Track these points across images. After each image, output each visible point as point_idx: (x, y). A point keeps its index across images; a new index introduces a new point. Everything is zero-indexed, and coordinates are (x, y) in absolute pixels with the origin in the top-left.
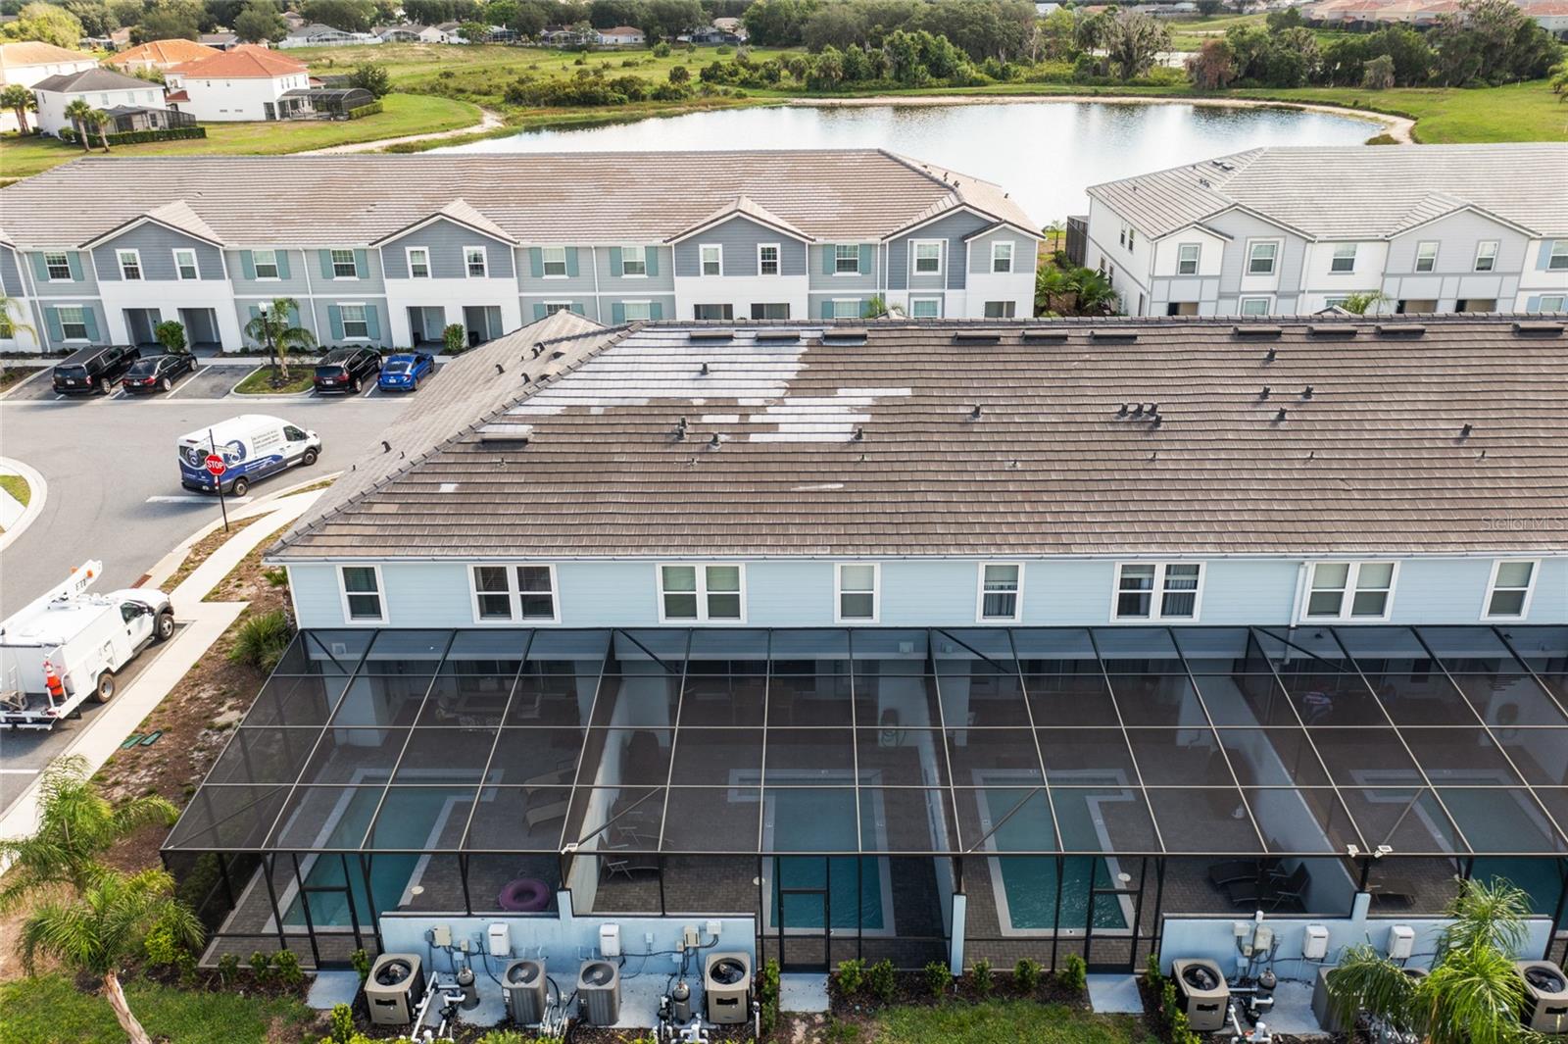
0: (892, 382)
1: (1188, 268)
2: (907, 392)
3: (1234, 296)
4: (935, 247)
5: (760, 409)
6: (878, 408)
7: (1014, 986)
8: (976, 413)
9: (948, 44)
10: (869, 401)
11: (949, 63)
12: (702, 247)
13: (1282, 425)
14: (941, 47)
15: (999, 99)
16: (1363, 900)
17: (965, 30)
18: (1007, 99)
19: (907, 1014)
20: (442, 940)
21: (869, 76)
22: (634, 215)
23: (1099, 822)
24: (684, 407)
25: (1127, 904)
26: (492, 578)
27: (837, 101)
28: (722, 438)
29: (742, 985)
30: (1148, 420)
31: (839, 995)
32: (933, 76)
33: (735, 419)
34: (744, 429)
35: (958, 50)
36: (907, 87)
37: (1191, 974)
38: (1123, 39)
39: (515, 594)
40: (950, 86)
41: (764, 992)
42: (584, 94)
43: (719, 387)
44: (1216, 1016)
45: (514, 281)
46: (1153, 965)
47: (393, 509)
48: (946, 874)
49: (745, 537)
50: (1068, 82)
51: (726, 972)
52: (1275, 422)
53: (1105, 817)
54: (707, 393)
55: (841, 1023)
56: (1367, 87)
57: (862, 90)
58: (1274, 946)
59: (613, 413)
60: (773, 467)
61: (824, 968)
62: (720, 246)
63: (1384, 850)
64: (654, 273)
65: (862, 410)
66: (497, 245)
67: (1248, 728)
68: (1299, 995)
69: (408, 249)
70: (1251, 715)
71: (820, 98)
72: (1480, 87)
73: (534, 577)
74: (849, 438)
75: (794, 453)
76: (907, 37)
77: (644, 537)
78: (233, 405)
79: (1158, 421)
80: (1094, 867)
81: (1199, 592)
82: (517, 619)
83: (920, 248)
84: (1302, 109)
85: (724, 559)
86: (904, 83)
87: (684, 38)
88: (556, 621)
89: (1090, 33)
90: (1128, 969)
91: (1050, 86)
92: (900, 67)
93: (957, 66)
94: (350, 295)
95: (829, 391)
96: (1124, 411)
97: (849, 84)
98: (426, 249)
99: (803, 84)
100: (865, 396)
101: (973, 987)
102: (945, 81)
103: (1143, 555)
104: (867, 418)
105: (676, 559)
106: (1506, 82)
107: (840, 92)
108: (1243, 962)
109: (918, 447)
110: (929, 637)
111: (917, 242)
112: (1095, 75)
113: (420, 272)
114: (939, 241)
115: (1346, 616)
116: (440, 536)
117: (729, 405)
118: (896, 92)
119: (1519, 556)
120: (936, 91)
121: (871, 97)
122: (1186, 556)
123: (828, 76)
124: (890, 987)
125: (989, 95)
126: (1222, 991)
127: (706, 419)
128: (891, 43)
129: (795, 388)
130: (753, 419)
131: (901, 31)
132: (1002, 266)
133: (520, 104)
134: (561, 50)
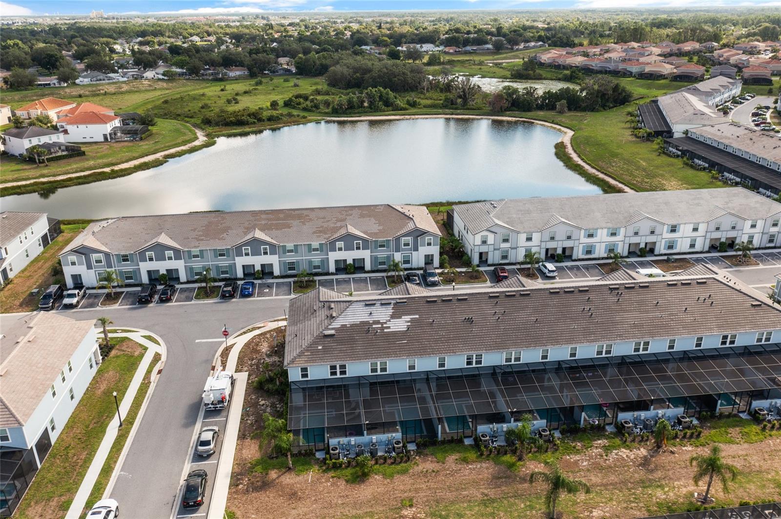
0: (414, 314)
1: (484, 242)
2: (417, 316)
3: (498, 249)
4: (409, 239)
5: (385, 323)
6: (412, 321)
7: (451, 441)
8: (433, 321)
9: (391, 92)
10: (409, 319)
11: (391, 100)
12: (337, 243)
13: (499, 320)
14: (387, 94)
15: (413, 117)
16: (512, 419)
17: (396, 79)
18: (417, 117)
19: (431, 448)
20: (341, 443)
21: (359, 107)
22: (314, 233)
23: (465, 410)
24: (367, 323)
25: (470, 424)
26: (333, 368)
27: (346, 119)
28: (379, 331)
29: (401, 445)
30: (470, 321)
31: (418, 445)
32: (385, 106)
33: (380, 326)
34: (383, 328)
35: (395, 94)
36: (375, 112)
37: (483, 436)
38: (462, 90)
39: (338, 371)
40: (392, 111)
41: (404, 446)
42: (238, 121)
43: (375, 318)
44: (487, 442)
45: (277, 256)
46: (476, 435)
47: (309, 354)
48: (436, 422)
49: (388, 355)
50: (441, 108)
51: (398, 443)
52: (498, 319)
53: (466, 408)
54: (373, 319)
55: (419, 451)
56: (557, 112)
57: (356, 113)
58: (497, 429)
59: (352, 326)
60: (391, 338)
61: (414, 442)
62: (343, 243)
63: (515, 410)
64: (321, 251)
65: (408, 322)
66: (272, 246)
67: (495, 388)
68: (503, 438)
69: (243, 248)
70: (494, 384)
71: (339, 117)
72: (601, 111)
73: (343, 367)
74: (406, 329)
75: (394, 334)
76: (374, 90)
77: (366, 357)
78: (197, 304)
79: (473, 321)
80: (464, 417)
81: (483, 360)
82: (338, 376)
83: (403, 240)
84: (533, 123)
85: (384, 360)
86: (373, 110)
87: (266, 72)
88: (347, 375)
89: (448, 87)
90: (471, 437)
91: (433, 109)
92: (371, 104)
93: (394, 102)
94: (223, 262)
95: (400, 317)
96: (465, 319)
97: (350, 111)
98: (249, 248)
99: (330, 110)
100: (408, 318)
101: (443, 442)
102: (390, 108)
103: (470, 353)
104: (409, 324)
105: (373, 361)
106: (610, 108)
107: (346, 114)
108: (492, 433)
109: (421, 331)
110: (427, 373)
111: (403, 238)
112: (452, 104)
113: (247, 254)
114: (410, 238)
115: (513, 362)
116: (322, 359)
117: (378, 322)
118: (370, 114)
119: (545, 348)
120: (387, 113)
121: (360, 116)
122: (479, 352)
123: (341, 108)
124: (428, 444)
125: (409, 115)
126: (488, 438)
127: (374, 326)
128: (367, 93)
129: (393, 317)
130: (385, 325)
131: (371, 88)
132: (429, 244)
133: (210, 126)
134: (211, 80)
